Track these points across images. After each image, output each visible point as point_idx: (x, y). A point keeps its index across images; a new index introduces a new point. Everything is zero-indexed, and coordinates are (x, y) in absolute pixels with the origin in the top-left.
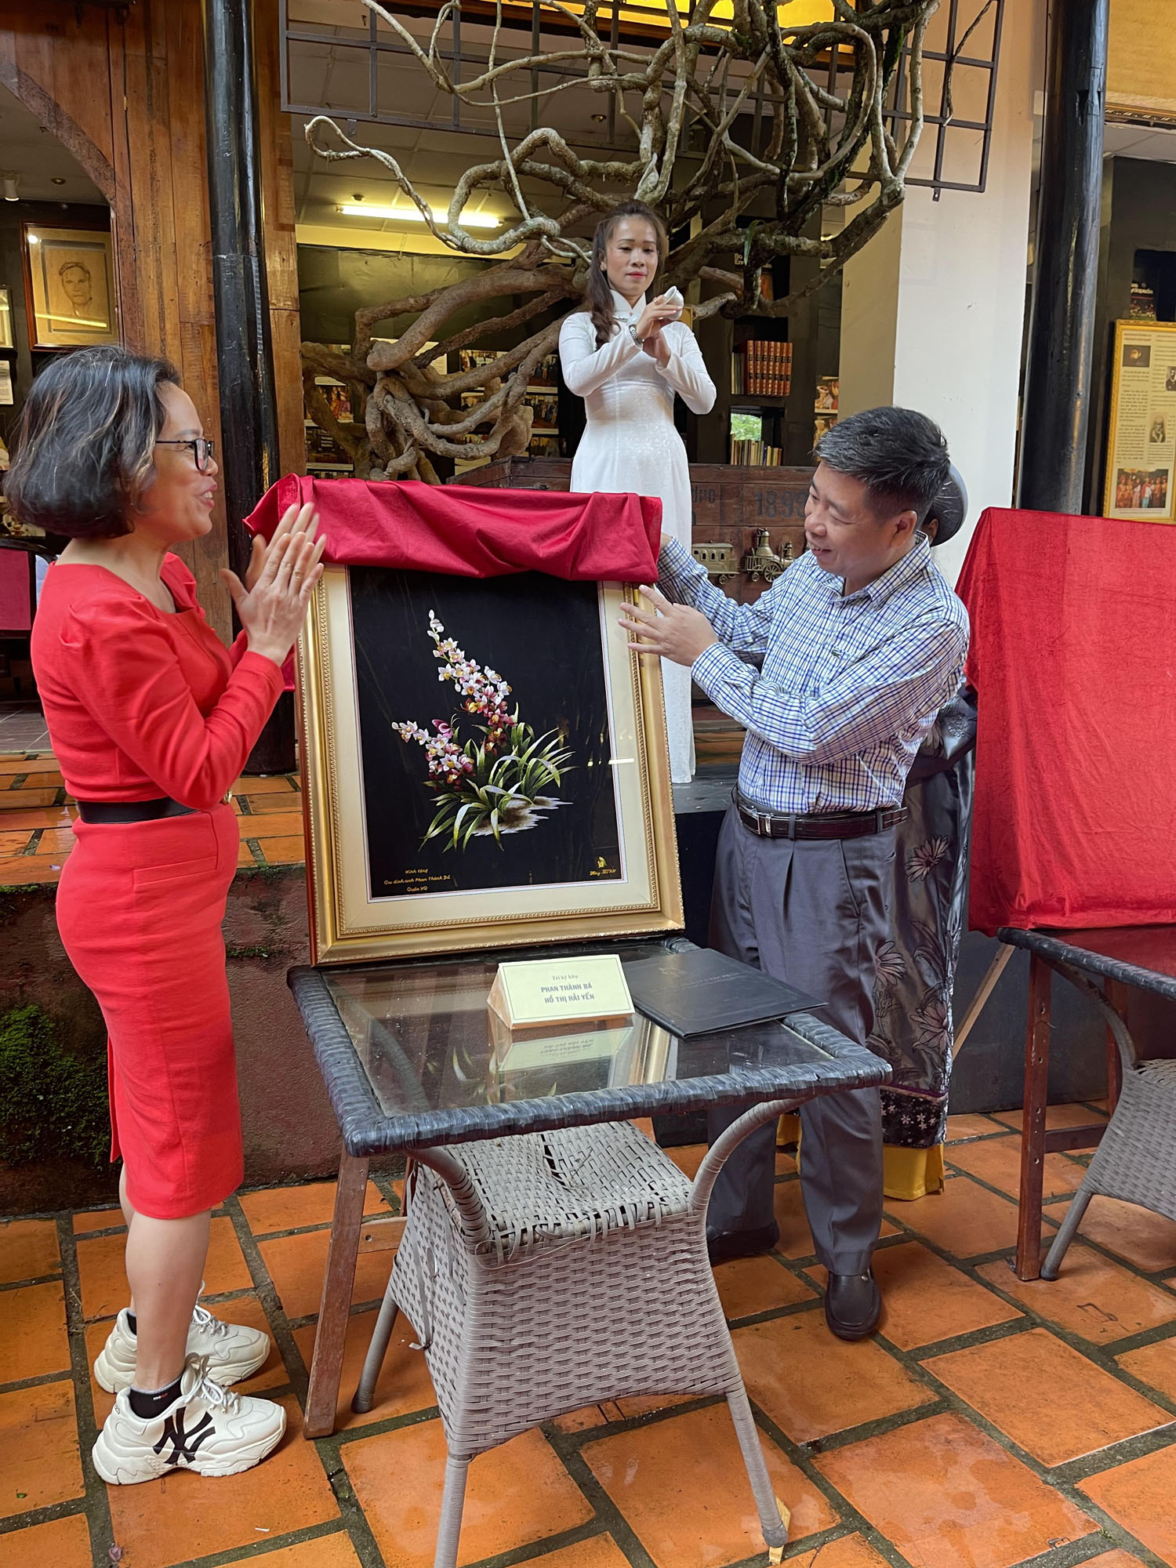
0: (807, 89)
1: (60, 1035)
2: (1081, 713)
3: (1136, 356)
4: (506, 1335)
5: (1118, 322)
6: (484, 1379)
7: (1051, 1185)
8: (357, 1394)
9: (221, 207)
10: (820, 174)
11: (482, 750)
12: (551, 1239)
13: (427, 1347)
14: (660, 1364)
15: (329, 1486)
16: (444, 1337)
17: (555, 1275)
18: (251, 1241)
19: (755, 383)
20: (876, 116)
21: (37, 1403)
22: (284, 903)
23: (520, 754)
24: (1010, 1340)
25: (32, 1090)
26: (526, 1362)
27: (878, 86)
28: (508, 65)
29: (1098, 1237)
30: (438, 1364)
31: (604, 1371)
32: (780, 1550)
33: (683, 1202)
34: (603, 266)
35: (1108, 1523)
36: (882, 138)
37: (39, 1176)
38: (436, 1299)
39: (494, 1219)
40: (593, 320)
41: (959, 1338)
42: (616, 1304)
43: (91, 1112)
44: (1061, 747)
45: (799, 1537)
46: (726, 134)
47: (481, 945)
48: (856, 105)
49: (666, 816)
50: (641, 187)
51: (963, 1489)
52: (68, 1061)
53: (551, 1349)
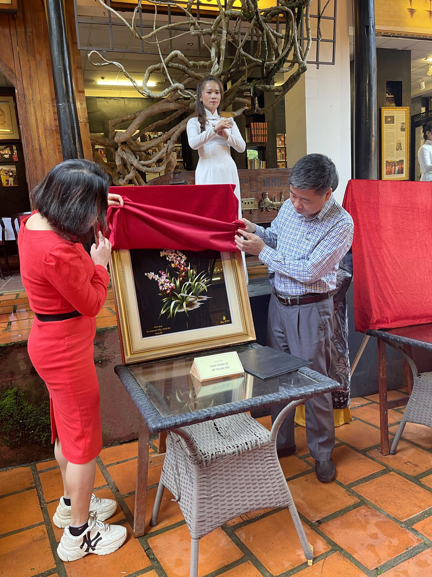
0: (270, 31)
1: (26, 398)
2: (389, 251)
3: (389, 120)
4: (209, 493)
5: (382, 108)
6: (202, 510)
7: (390, 420)
8: (151, 520)
9: (58, 86)
10: (276, 62)
11: (178, 280)
12: (222, 457)
13: (179, 500)
14: (264, 498)
15: (146, 554)
16: (186, 496)
17: (225, 470)
18: (104, 468)
19: (255, 138)
20: (295, 40)
21: (33, 534)
22: (106, 342)
23: (192, 281)
24: (382, 477)
25: (17, 419)
26: (217, 502)
27: (295, 29)
28: (161, 28)
29: (408, 437)
30: (184, 506)
31: (245, 502)
32: (311, 561)
33: (268, 439)
34: (201, 100)
35: (425, 540)
36: (298, 48)
37: (22, 451)
38: (181, 482)
39: (201, 451)
40: (199, 120)
41: (364, 478)
42: (247, 478)
43: (40, 425)
44: (383, 264)
45: (318, 555)
46: (242, 49)
47: (184, 352)
48: (287, 37)
49: (246, 299)
50: (213, 70)
51: (373, 532)
52: (30, 407)
53: (225, 496)
